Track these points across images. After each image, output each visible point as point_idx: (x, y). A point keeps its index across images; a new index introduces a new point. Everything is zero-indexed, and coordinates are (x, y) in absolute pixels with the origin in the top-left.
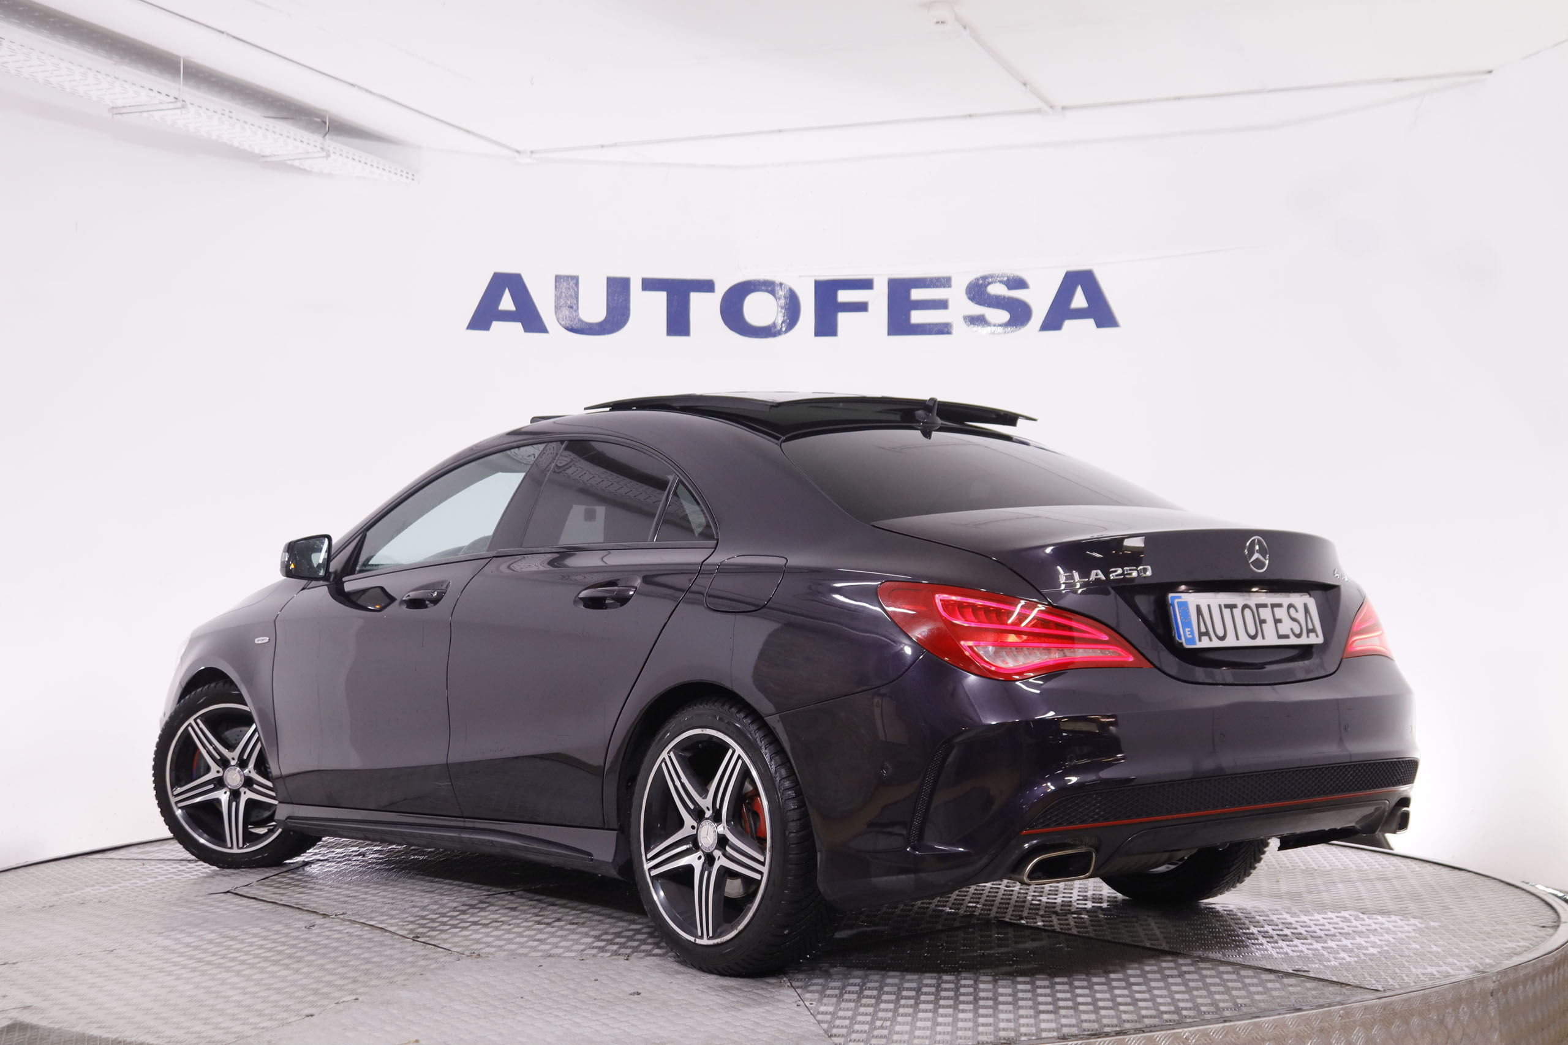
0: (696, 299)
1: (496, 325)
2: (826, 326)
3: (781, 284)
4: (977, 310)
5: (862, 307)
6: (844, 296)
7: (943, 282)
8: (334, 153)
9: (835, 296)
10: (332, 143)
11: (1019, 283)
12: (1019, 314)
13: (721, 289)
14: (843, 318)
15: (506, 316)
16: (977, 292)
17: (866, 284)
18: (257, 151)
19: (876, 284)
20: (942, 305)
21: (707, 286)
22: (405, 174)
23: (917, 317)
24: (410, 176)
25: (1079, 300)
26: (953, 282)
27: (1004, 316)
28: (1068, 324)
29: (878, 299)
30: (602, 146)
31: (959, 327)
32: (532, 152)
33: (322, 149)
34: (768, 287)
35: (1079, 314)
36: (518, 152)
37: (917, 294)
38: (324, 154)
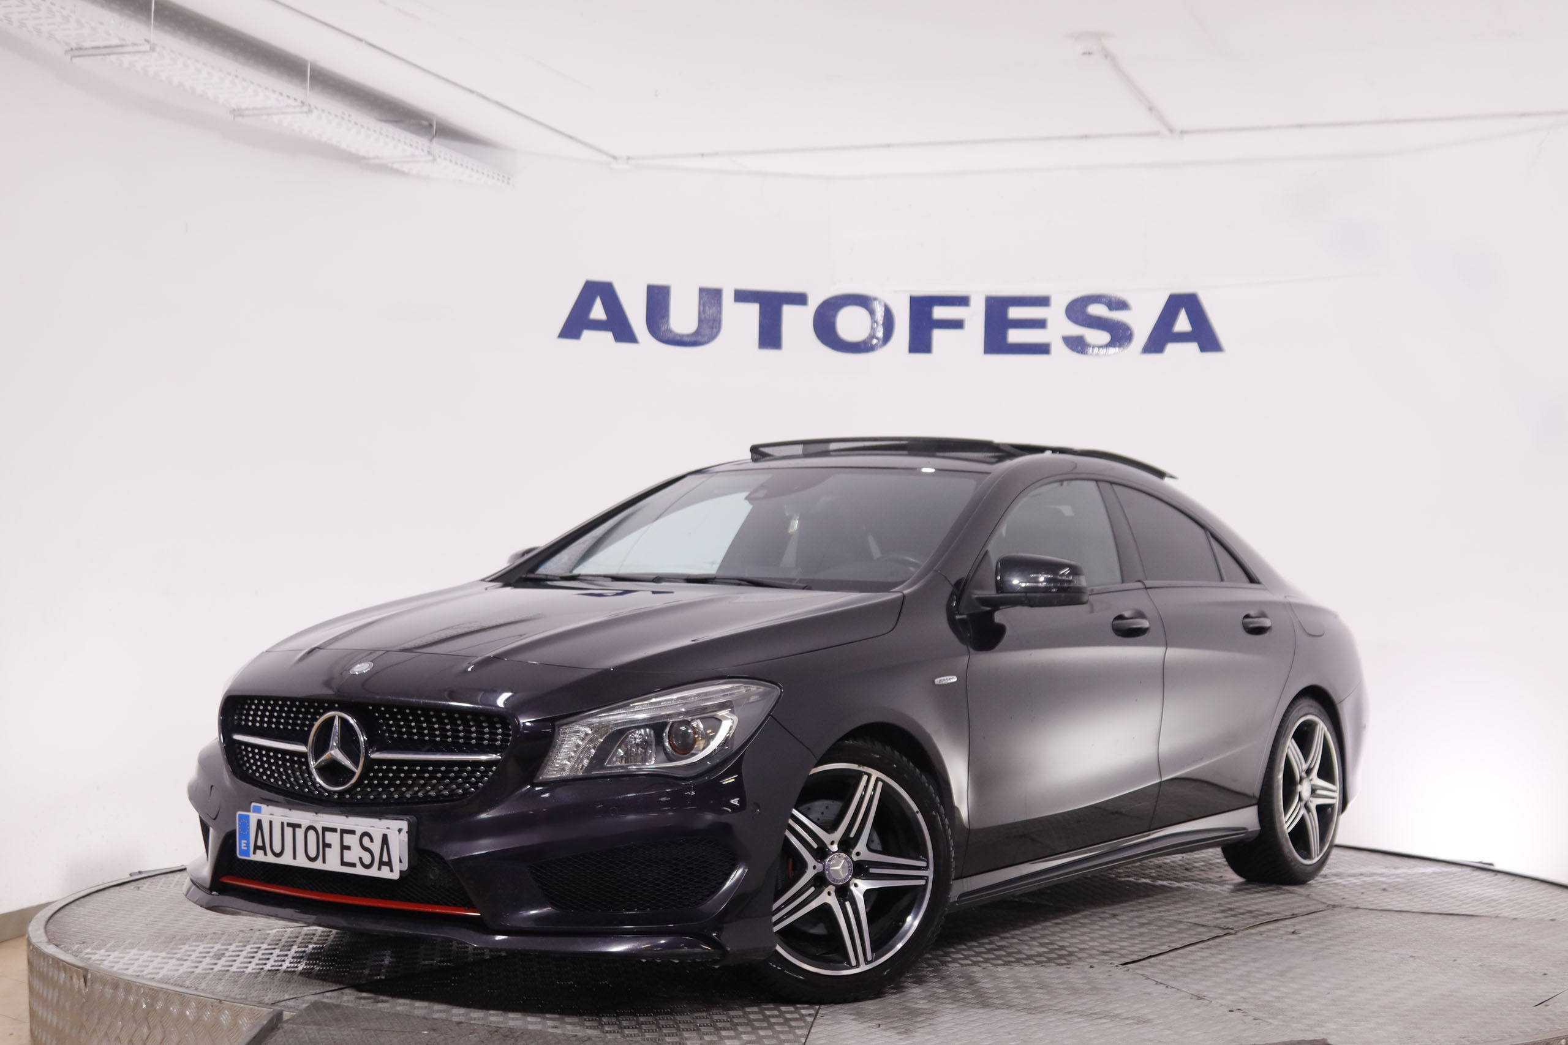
0: (789, 312)
1: (586, 334)
2: (920, 343)
3: (875, 299)
4: (1076, 330)
5: (958, 324)
6: (940, 312)
7: (1043, 301)
8: (440, 156)
9: (930, 313)
10: (439, 147)
11: (1120, 305)
12: (1120, 335)
13: (814, 303)
14: (939, 336)
15: (597, 325)
16: (1077, 311)
17: (962, 301)
18: (362, 153)
19: (973, 301)
20: (1040, 324)
21: (799, 299)
22: (501, 178)
23: (1015, 336)
24: (506, 180)
25: (1183, 324)
26: (1053, 301)
27: (1104, 337)
28: (1171, 348)
29: (975, 317)
30: (703, 155)
31: (1059, 348)
32: (628, 158)
33: (429, 153)
34: (863, 301)
35: (1182, 338)
36: (614, 158)
37: (1014, 313)
38: (431, 158)
